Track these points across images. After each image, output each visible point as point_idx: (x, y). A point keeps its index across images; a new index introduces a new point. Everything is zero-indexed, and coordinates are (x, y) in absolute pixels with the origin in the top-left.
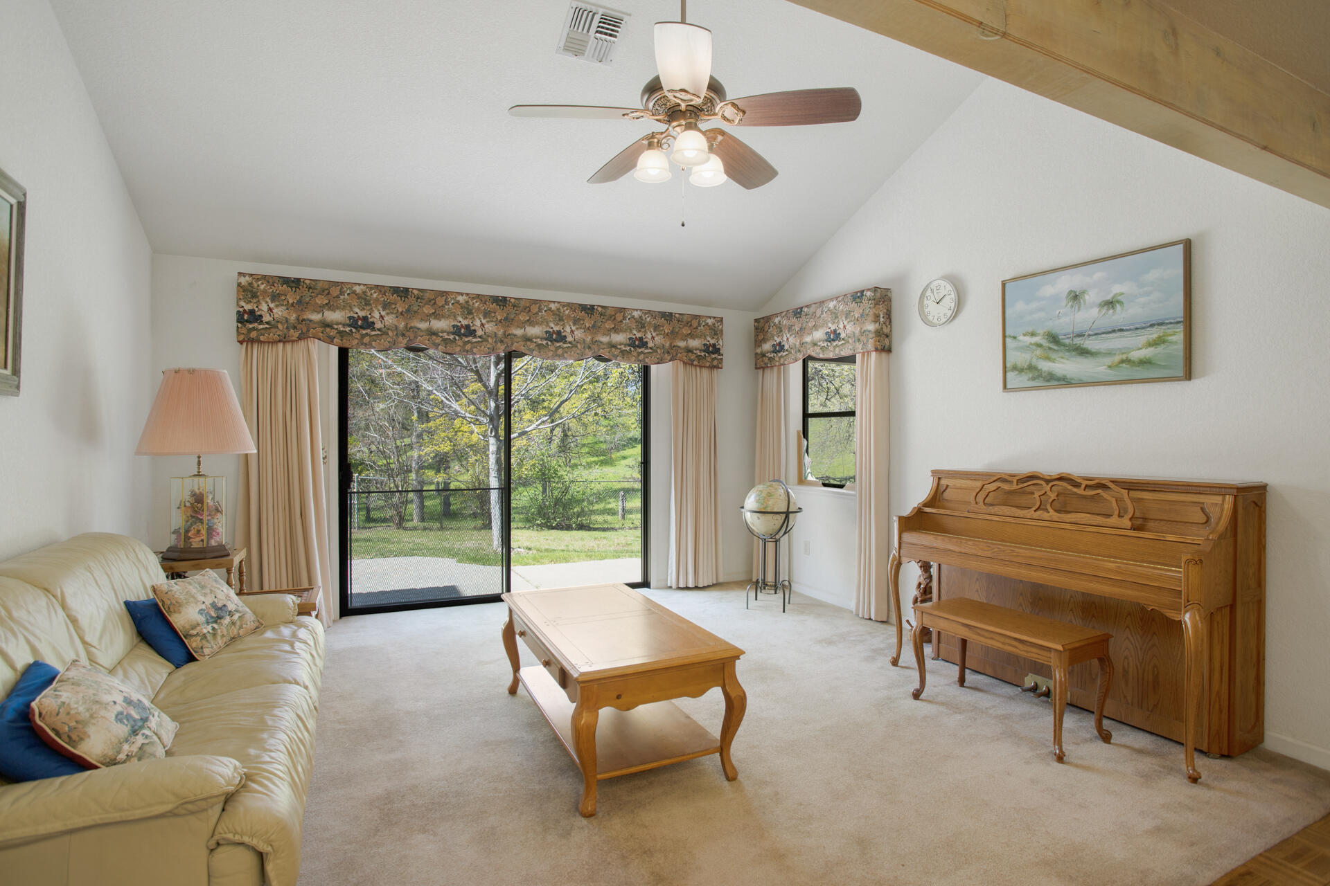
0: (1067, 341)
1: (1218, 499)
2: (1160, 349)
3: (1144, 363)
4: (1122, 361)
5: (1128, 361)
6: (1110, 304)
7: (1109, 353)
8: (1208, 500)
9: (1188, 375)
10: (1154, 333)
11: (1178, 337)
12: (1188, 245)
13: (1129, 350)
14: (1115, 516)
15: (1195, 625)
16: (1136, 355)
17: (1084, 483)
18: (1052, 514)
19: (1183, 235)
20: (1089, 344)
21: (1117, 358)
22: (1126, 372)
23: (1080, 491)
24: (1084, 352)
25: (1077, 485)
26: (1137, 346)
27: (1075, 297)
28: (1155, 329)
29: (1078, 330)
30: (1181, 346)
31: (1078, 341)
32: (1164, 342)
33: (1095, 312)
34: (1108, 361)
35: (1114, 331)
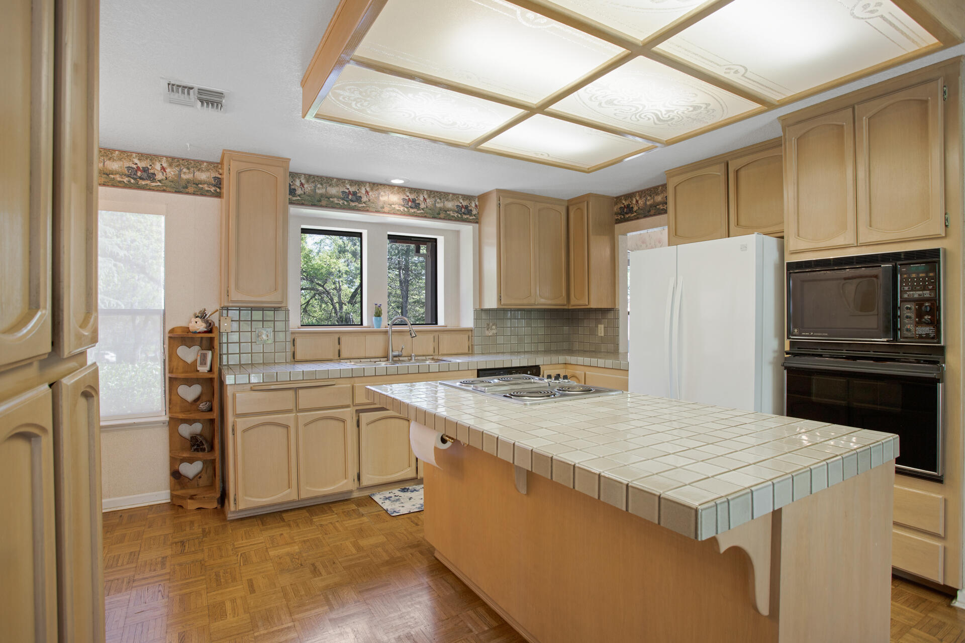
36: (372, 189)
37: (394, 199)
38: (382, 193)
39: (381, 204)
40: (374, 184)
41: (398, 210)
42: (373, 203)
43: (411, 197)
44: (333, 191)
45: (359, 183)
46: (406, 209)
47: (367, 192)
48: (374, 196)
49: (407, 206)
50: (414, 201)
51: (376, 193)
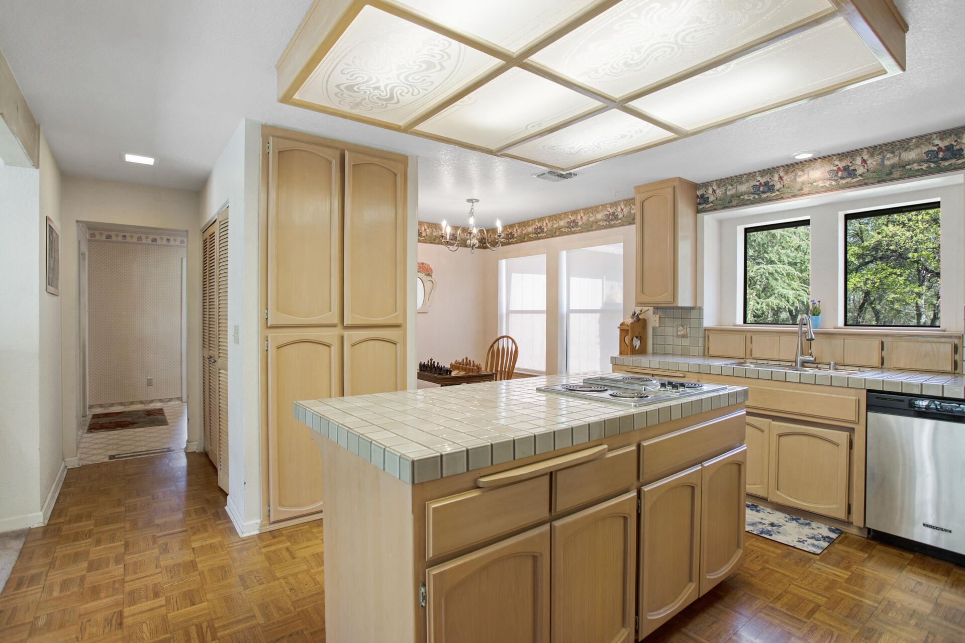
36: (787, 173)
37: (818, 174)
38: (800, 173)
39: (798, 186)
40: (789, 166)
41: (822, 187)
42: (789, 188)
43: (841, 165)
44: (743, 188)
45: (770, 171)
46: (834, 183)
47: (781, 178)
48: (789, 180)
49: (836, 178)
50: (846, 168)
51: (791, 175)
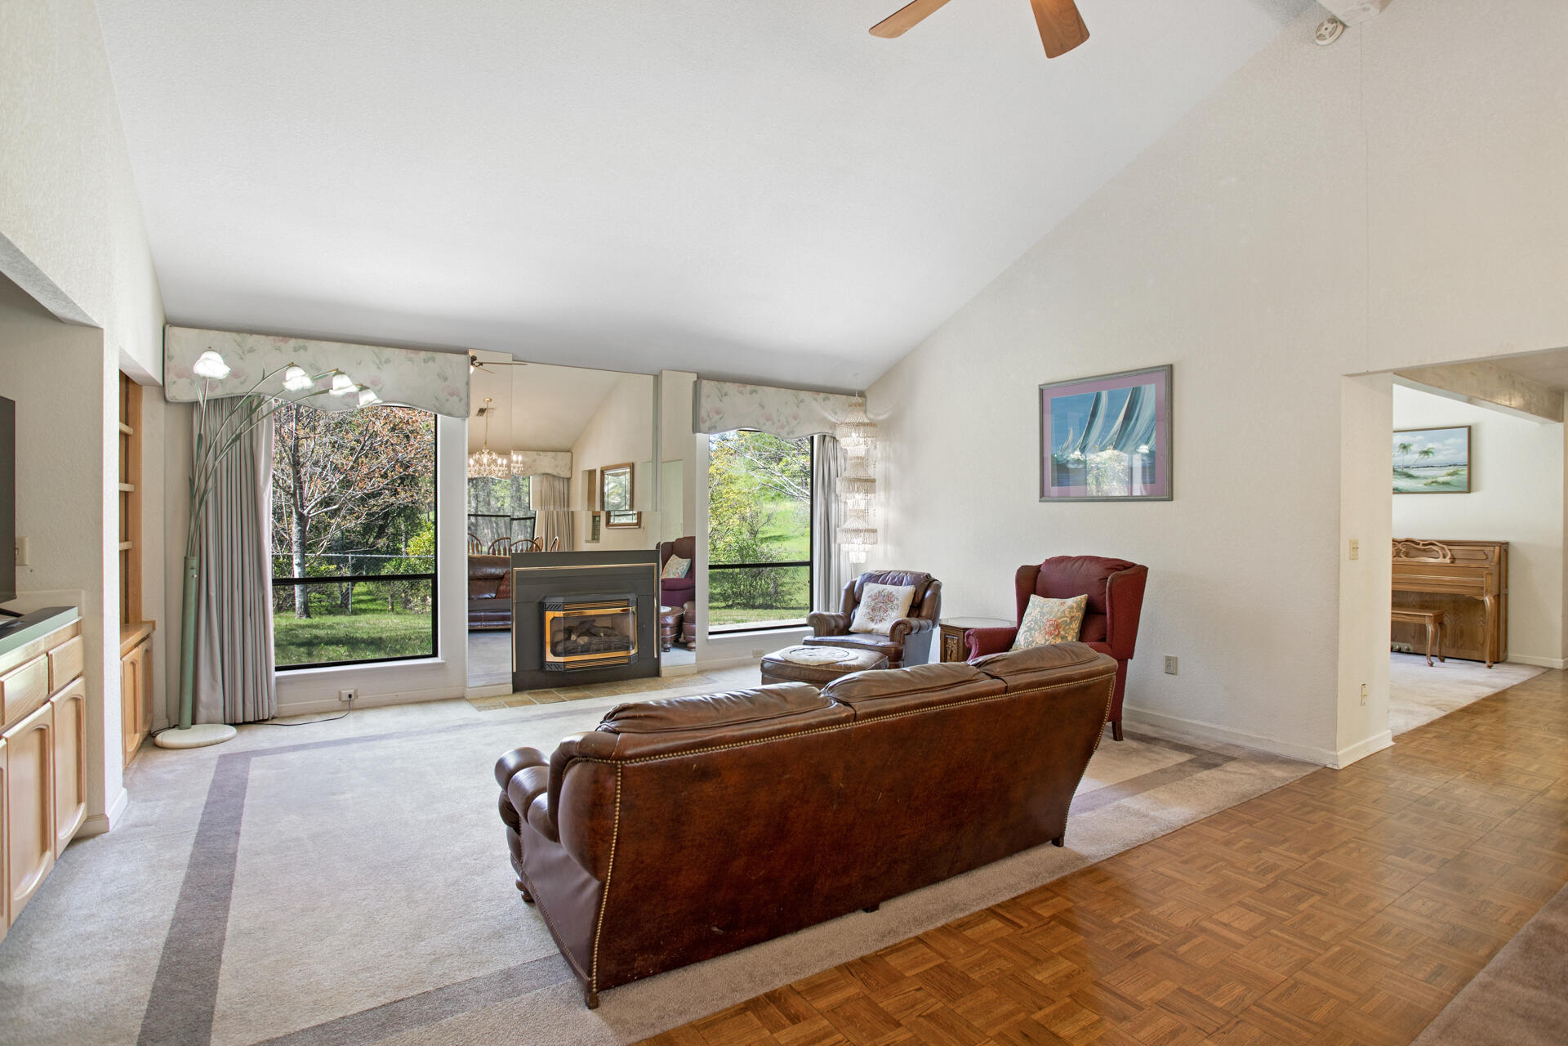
0: (1400, 470)
1: (1492, 548)
2: (1454, 477)
3: (1445, 483)
4: (1433, 482)
5: (1436, 482)
6: (1426, 453)
7: (1425, 478)
8: (1487, 549)
9: (1469, 491)
10: (1451, 469)
11: (1464, 472)
12: (1470, 428)
13: (1437, 477)
14: (1441, 558)
15: (1490, 601)
16: (1441, 479)
17: (1422, 543)
18: (1404, 558)
19: (1467, 423)
20: (1412, 472)
21: (1430, 480)
22: (1435, 487)
23: (1420, 547)
24: (1410, 476)
25: (1418, 544)
26: (1442, 475)
27: (1405, 447)
28: (1451, 467)
29: (1406, 464)
30: (1466, 477)
31: (1406, 470)
32: (1457, 474)
33: (1417, 456)
34: (1425, 481)
35: (1428, 467)
